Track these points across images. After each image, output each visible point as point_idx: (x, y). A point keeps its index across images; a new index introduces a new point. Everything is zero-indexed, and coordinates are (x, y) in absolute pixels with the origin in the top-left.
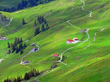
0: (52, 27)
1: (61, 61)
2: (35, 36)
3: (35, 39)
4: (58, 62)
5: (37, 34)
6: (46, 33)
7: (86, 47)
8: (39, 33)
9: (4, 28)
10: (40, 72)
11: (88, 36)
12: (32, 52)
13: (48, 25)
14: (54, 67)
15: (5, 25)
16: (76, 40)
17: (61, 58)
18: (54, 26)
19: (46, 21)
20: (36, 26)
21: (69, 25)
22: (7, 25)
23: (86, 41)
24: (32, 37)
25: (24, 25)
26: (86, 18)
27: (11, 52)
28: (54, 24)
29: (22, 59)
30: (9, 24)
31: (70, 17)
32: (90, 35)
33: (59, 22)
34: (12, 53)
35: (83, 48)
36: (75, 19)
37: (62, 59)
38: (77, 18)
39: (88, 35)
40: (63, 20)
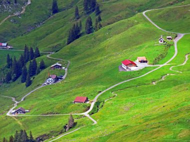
0: (109, 24)
1: (89, 113)
2: (68, 44)
3: (68, 50)
4: (82, 115)
5: (73, 40)
6: (93, 39)
7: (158, 79)
8: (78, 37)
9: (9, 19)
10: (37, 138)
11: (174, 51)
12: (48, 84)
13: (102, 18)
14: (70, 128)
15: (12, 14)
16: (141, 62)
17: (92, 105)
18: (114, 22)
19: (100, 9)
20: (78, 19)
21: (147, 21)
22: (17, 14)
23: (165, 64)
24: (63, 47)
25: (55, 15)
26: (185, 7)
27: (13, 78)
28: (115, 16)
29: (22, 100)
30: (22, 10)
31: (154, 3)
32: (178, 51)
33: (127, 12)
34: (14, 80)
35: (150, 82)
36: (162, 7)
37: (94, 108)
38: (167, 5)
39: (176, 49)
40: (136, 8)
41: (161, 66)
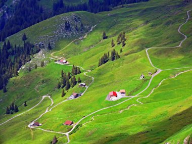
1: (69, 134)
4: (64, 135)
12: (71, 98)
16: (122, 93)
18: (129, 54)
19: (125, 42)
22: (81, 38)
23: (136, 96)
33: (139, 47)
37: (74, 130)
41: (133, 97)
